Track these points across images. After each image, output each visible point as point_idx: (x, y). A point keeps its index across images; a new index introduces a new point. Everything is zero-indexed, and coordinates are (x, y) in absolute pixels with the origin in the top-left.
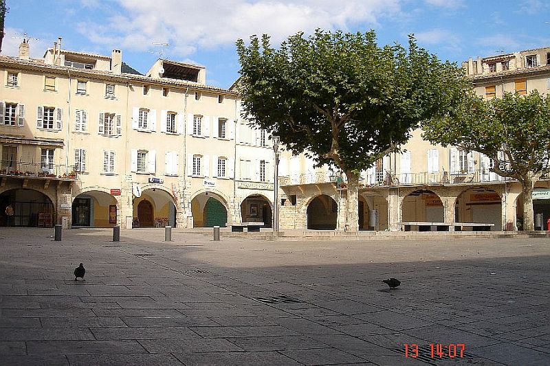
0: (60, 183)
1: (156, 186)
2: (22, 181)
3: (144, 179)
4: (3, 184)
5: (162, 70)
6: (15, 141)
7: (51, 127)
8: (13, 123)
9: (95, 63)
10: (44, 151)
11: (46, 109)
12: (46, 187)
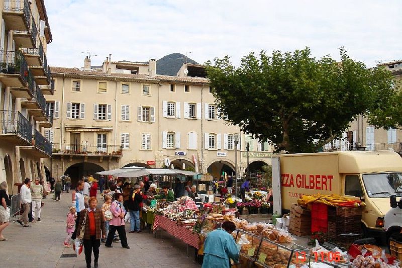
0: (111, 158)
1: (182, 158)
2: (83, 158)
3: (172, 153)
4: (71, 160)
5: (186, 71)
6: (79, 130)
7: (104, 118)
8: (77, 117)
9: (137, 69)
10: (99, 136)
11: (100, 106)
12: (101, 161)
